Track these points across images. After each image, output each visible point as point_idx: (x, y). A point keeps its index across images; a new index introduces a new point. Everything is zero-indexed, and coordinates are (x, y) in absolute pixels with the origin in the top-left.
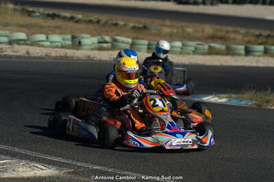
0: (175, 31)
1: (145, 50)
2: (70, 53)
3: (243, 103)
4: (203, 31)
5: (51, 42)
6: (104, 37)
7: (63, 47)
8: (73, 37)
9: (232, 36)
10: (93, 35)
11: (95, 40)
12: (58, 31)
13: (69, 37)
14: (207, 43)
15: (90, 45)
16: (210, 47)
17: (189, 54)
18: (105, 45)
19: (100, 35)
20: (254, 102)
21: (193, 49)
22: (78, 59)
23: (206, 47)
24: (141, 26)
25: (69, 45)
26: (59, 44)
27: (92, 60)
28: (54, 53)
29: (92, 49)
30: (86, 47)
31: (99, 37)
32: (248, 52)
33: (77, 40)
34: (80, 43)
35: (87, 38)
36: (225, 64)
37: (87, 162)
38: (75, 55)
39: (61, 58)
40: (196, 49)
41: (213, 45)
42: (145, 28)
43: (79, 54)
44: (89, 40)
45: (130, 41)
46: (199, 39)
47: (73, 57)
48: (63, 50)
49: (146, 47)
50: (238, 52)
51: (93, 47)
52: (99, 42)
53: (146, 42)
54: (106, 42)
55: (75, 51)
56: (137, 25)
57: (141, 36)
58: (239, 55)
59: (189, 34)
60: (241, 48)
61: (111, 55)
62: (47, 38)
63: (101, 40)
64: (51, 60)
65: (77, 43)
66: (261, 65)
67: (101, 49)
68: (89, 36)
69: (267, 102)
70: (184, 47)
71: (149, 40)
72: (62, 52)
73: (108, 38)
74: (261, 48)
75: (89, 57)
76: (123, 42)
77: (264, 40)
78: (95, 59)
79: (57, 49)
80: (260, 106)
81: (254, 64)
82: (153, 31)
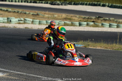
0: (50, 16)
1: (38, 24)
3: (79, 46)
4: (62, 16)
8: (8, 19)
9: (73, 18)
10: (16, 18)
11: (17, 20)
12: (1, 16)
13: (6, 18)
14: (63, 21)
16: (65, 23)
18: (21, 22)
19: (19, 17)
20: (83, 45)
21: (58, 23)
23: (63, 23)
24: (36, 14)
25: (6, 22)
26: (2, 21)
27: (16, 28)
29: (16, 24)
30: (13, 23)
32: (80, 25)
33: (9, 20)
34: (11, 21)
35: (14, 19)
36: (71, 30)
37: (14, 71)
38: (9, 26)
39: (3, 27)
41: (66, 22)
42: (38, 14)
43: (11, 26)
45: (32, 20)
46: (60, 19)
48: (4, 24)
49: (38, 22)
50: (76, 25)
51: (16, 22)
53: (38, 21)
55: (8, 24)
56: (34, 13)
57: (36, 18)
59: (56, 17)
60: (77, 23)
61: (24, 26)
63: (20, 20)
65: (9, 21)
66: (85, 30)
67: (19, 23)
68: (14, 18)
69: (88, 45)
71: (39, 20)
73: (22, 19)
74: (85, 23)
75: (14, 27)
76: (29, 21)
77: (87, 20)
78: (17, 28)
79: (1, 23)
80: (85, 47)
81: (83, 30)
82: (41, 16)
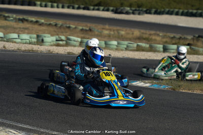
0: (112, 33)
2: (36, 47)
3: (162, 87)
4: (133, 34)
5: (22, 40)
6: (60, 36)
7: (30, 43)
8: (38, 36)
9: (154, 37)
10: (52, 35)
11: (54, 38)
12: (26, 31)
13: (35, 36)
14: (136, 42)
15: (50, 43)
16: (138, 45)
17: (122, 50)
18: (61, 42)
19: (58, 35)
20: (169, 87)
21: (125, 46)
22: (41, 52)
23: (135, 45)
24: (88, 29)
25: (34, 42)
26: (28, 41)
27: (51, 53)
28: (24, 47)
29: (51, 45)
30: (47, 44)
31: (57, 37)
32: (165, 50)
33: (41, 39)
34: (43, 40)
35: (48, 37)
36: (148, 58)
37: (47, 129)
38: (39, 50)
39: (29, 51)
40: (127, 46)
42: (90, 30)
43: (43, 49)
44: (49, 39)
45: (79, 40)
46: (130, 40)
47: (38, 51)
48: (31, 45)
50: (158, 49)
51: (52, 43)
52: (57, 40)
54: (62, 40)
55: (39, 46)
56: (84, 28)
57: (87, 36)
58: (159, 51)
59: (122, 36)
60: (160, 47)
61: (66, 50)
62: (19, 36)
63: (58, 39)
64: (22, 53)
65: (41, 40)
67: (58, 45)
68: (49, 35)
69: (179, 86)
70: (119, 45)
72: (29, 47)
73: (63, 38)
74: (175, 47)
75: (49, 51)
76: (74, 41)
77: (177, 41)
78: (54, 52)
79: (26, 45)
80: (174, 90)
82: (96, 33)
